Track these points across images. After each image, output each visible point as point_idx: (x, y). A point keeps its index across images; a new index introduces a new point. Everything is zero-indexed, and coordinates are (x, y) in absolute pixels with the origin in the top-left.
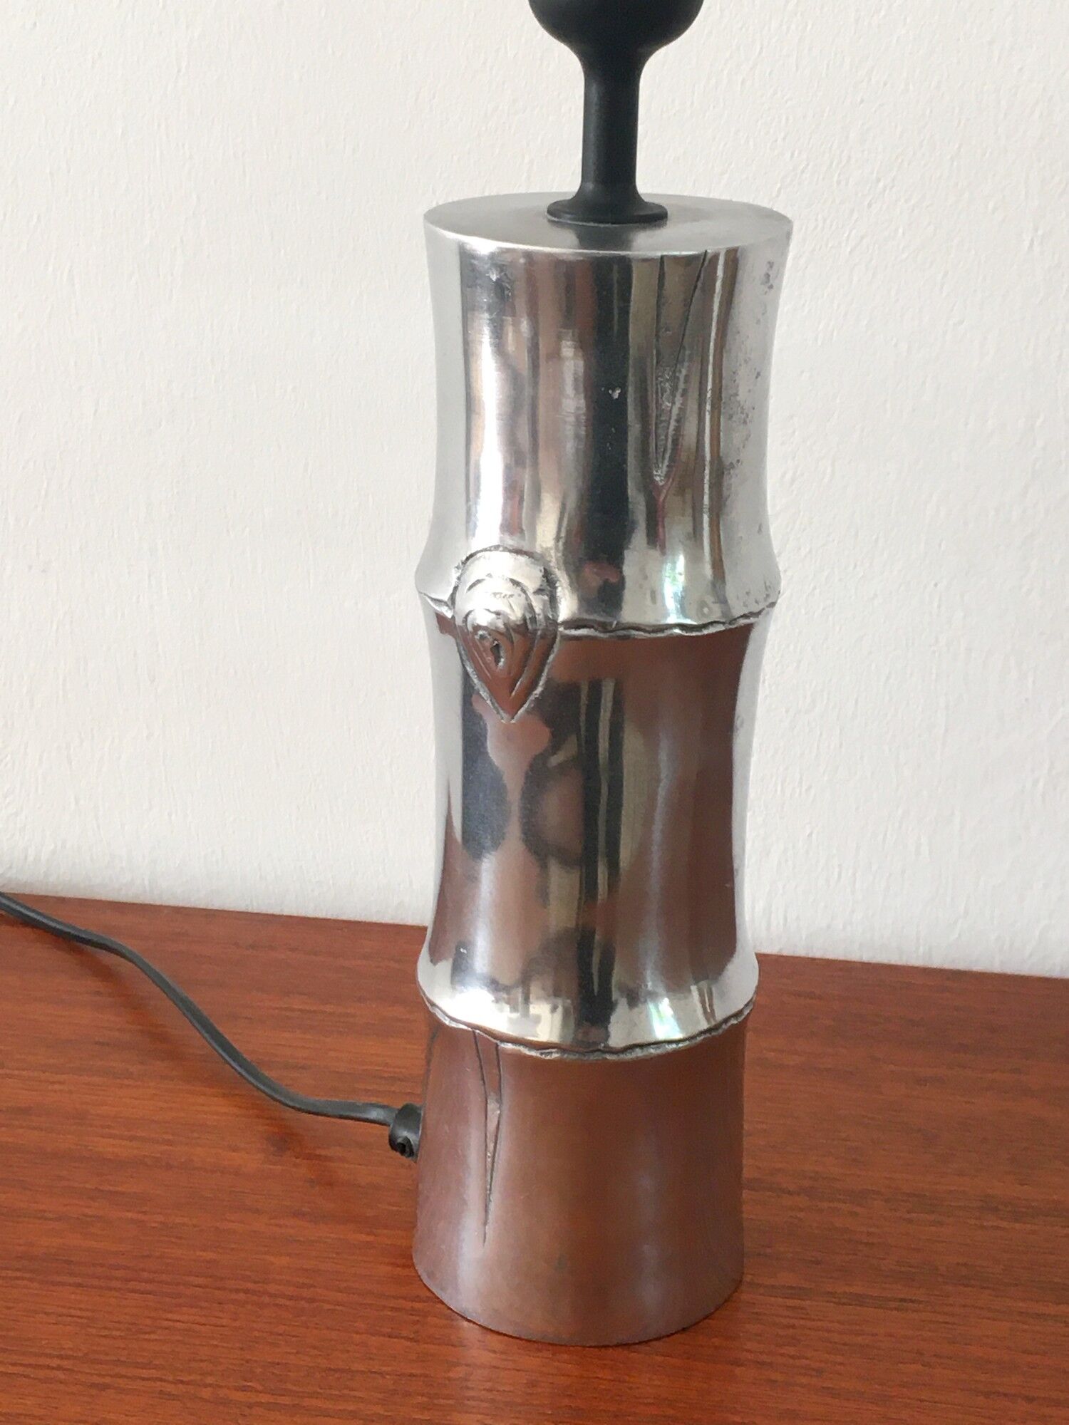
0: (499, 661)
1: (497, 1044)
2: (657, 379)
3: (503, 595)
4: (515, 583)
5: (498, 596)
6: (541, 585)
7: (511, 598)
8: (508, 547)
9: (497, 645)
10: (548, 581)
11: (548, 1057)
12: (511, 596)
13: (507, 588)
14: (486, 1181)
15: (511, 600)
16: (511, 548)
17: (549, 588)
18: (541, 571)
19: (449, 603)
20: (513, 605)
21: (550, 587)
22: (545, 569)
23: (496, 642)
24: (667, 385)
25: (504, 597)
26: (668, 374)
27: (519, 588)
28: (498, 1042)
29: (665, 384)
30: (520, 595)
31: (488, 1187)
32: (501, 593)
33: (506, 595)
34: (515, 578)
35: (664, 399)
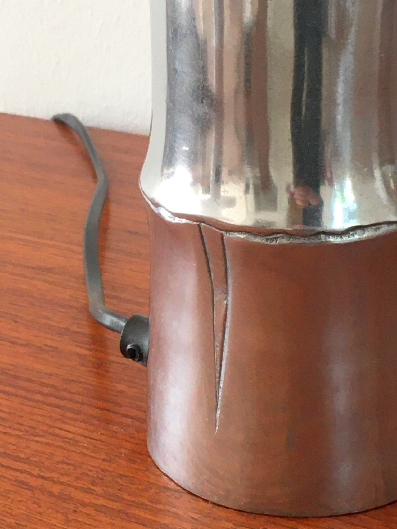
1: (222, 234)
11: (274, 243)
14: (215, 369)
28: (223, 232)
31: (218, 375)
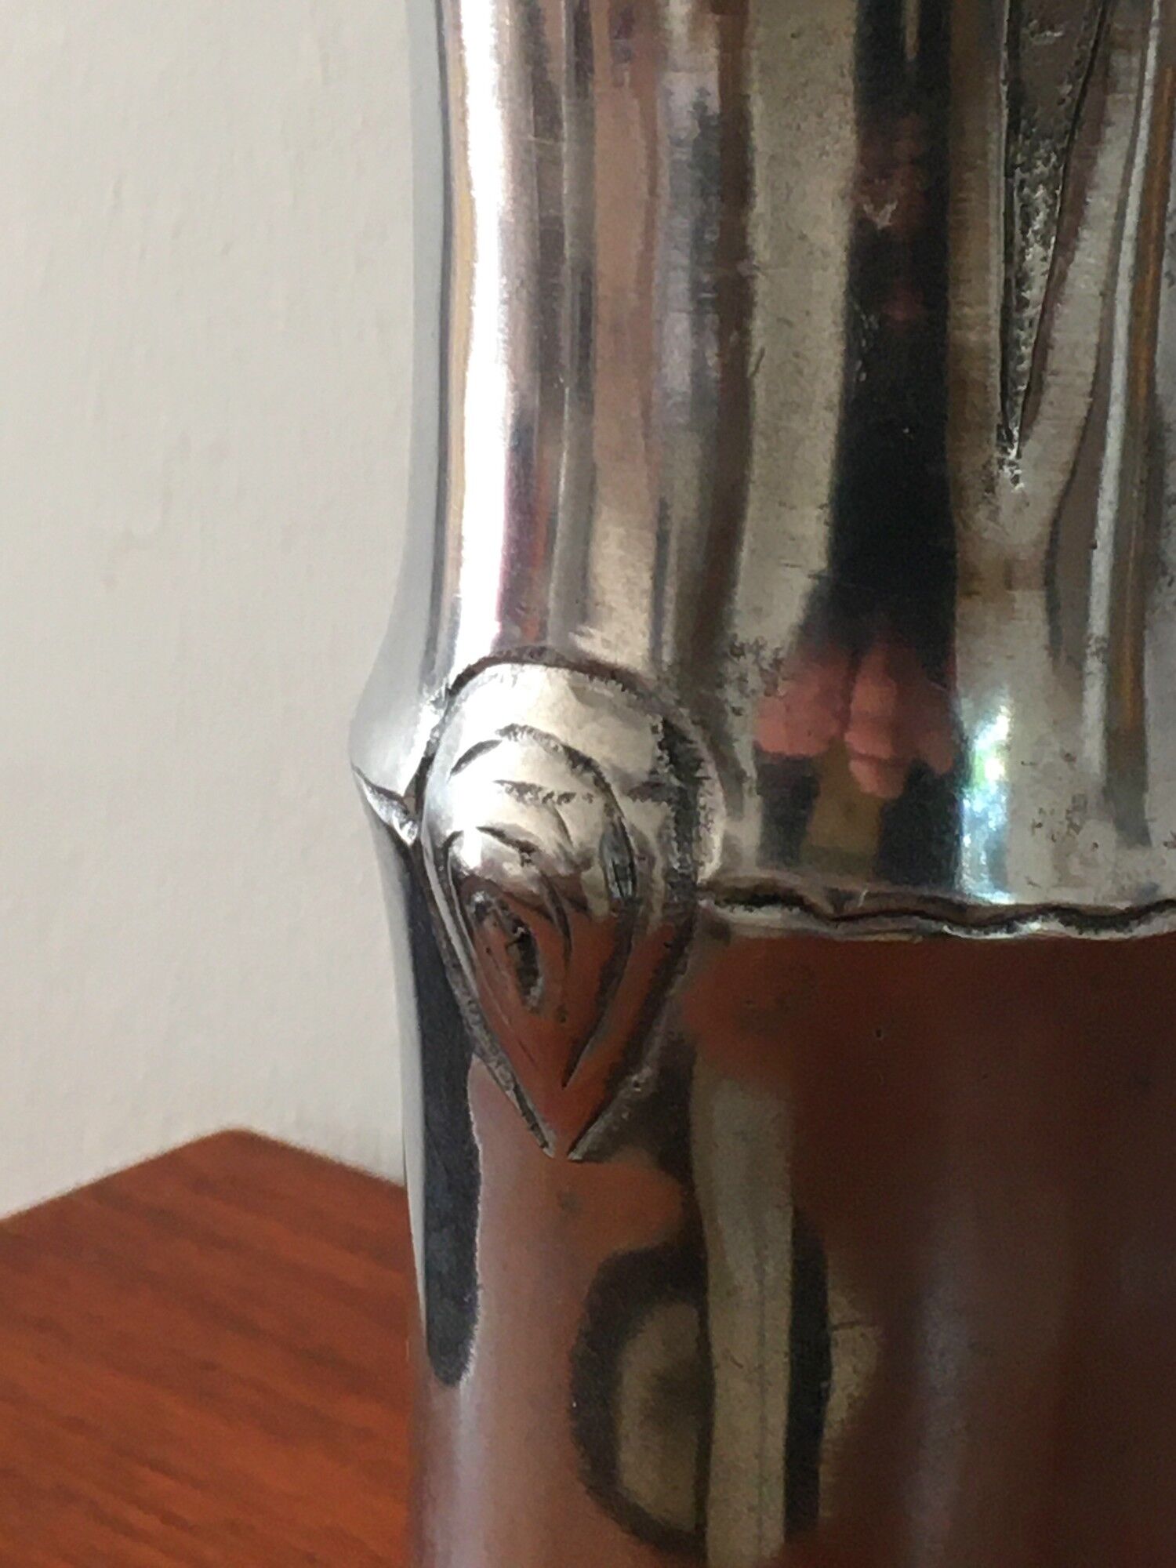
0: (533, 984)
2: (1009, 174)
3: (541, 795)
4: (577, 760)
5: (528, 796)
6: (653, 772)
7: (565, 806)
8: (567, 656)
9: (523, 935)
10: (673, 759)
12: (567, 797)
13: (554, 779)
15: (565, 810)
16: (573, 660)
17: (675, 782)
18: (654, 730)
19: (411, 804)
20: (568, 824)
21: (678, 777)
22: (665, 723)
23: (521, 930)
24: (1041, 192)
25: (545, 800)
26: (1046, 161)
27: (590, 776)
29: (1035, 191)
30: (590, 798)
32: (540, 789)
33: (550, 795)
34: (578, 745)
35: (1030, 235)
